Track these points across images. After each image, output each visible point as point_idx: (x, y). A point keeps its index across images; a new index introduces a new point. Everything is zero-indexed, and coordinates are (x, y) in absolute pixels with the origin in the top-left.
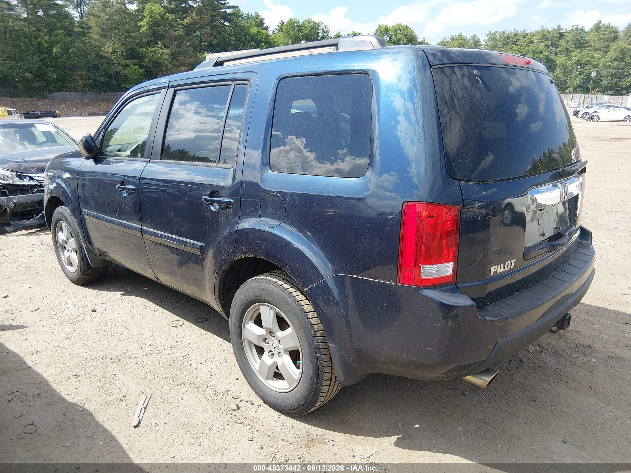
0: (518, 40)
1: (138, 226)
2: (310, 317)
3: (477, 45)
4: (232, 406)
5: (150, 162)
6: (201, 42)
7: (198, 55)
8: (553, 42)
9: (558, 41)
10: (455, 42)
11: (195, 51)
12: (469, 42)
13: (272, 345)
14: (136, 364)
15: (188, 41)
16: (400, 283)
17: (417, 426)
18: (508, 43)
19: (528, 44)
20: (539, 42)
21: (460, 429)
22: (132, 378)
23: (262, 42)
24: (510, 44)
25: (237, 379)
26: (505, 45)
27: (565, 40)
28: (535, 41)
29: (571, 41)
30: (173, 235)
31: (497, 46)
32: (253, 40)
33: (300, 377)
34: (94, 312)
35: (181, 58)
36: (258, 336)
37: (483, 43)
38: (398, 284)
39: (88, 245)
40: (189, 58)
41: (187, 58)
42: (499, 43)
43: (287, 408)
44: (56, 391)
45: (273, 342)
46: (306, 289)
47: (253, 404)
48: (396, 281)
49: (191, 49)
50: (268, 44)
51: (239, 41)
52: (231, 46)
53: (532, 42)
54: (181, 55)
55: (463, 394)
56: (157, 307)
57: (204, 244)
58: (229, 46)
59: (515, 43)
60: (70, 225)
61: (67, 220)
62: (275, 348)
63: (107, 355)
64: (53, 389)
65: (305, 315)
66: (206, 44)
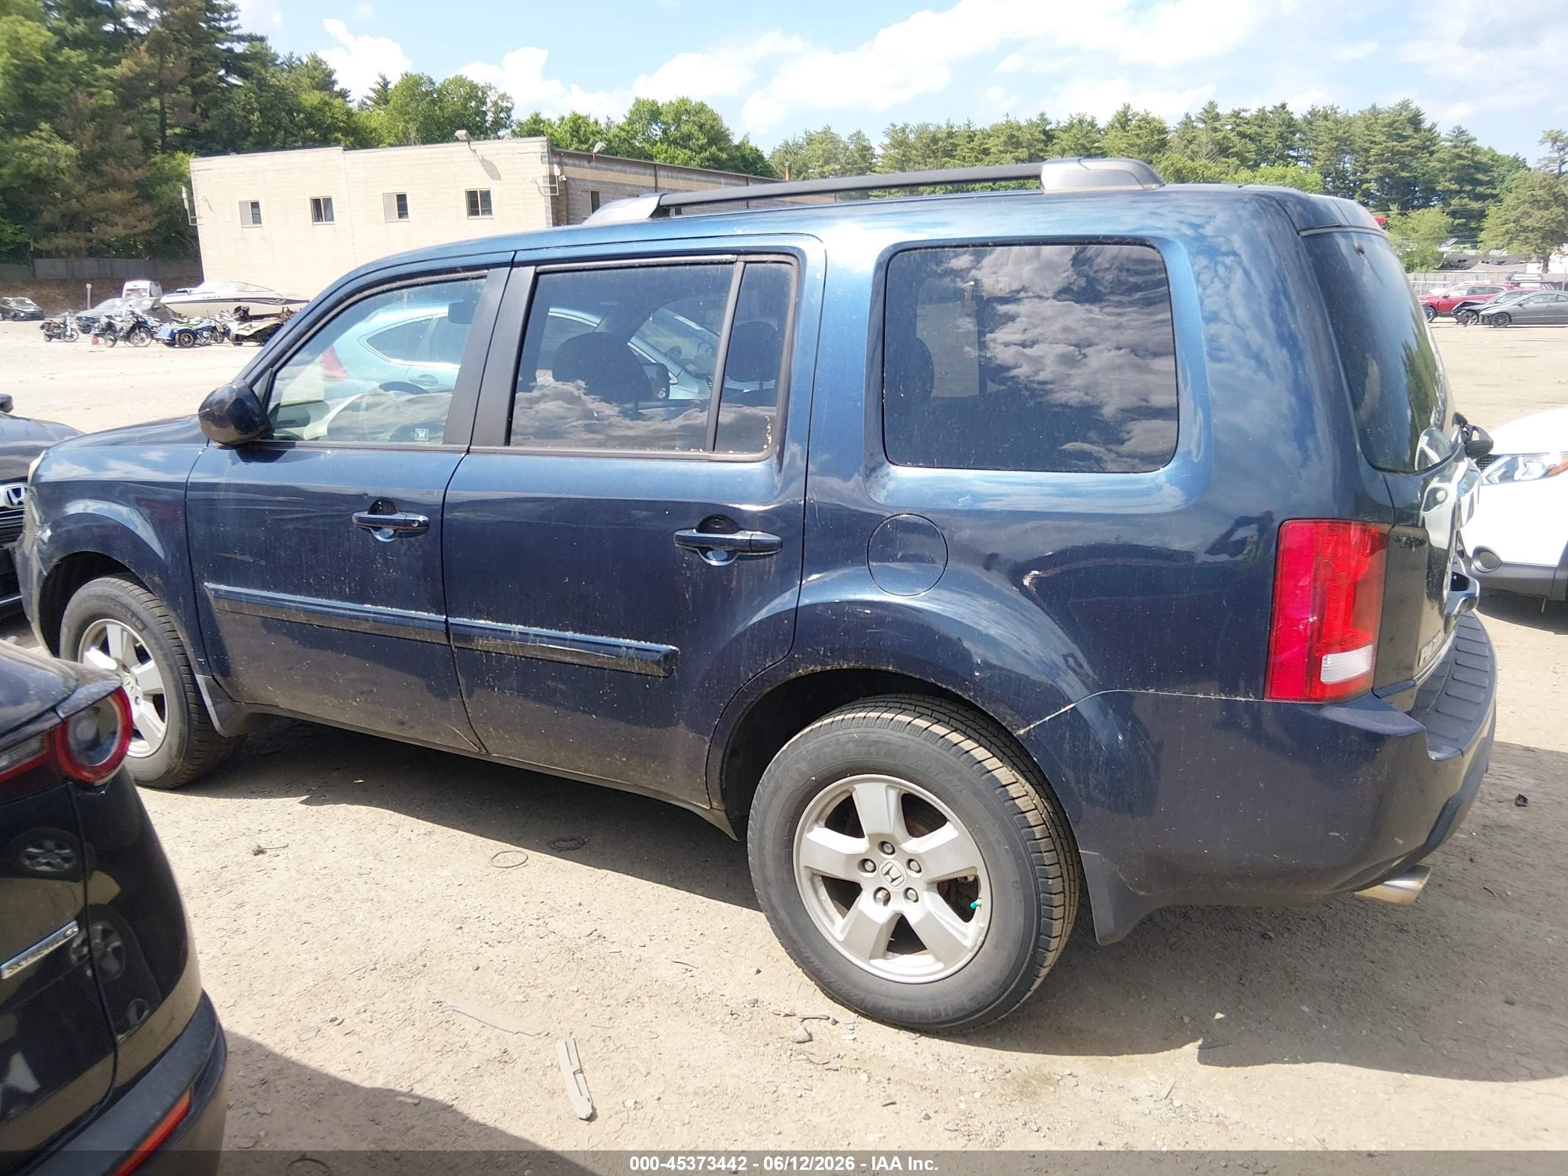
0: (955, 146)
1: (433, 616)
2: (1015, 796)
3: (865, 156)
4: (797, 1033)
5: (468, 452)
6: (164, 126)
7: (157, 158)
8: (1032, 151)
9: (1042, 150)
10: (817, 146)
11: (148, 146)
12: (847, 149)
13: (887, 873)
14: (478, 969)
15: (127, 123)
16: (1271, 698)
17: (1219, 1016)
18: (933, 152)
19: (980, 156)
20: (1001, 152)
21: (1305, 1008)
22: (491, 1003)
23: (338, 129)
24: (939, 154)
25: (758, 972)
26: (929, 157)
27: (1057, 147)
28: (993, 150)
29: (1071, 149)
30: (568, 630)
31: (909, 160)
32: (311, 125)
33: (982, 938)
34: (261, 856)
35: (109, 168)
36: (849, 856)
37: (879, 151)
38: (1266, 700)
39: (218, 678)
40: (132, 169)
41: (126, 167)
42: (914, 152)
43: (943, 1017)
44: (305, 1067)
45: (889, 866)
46: (1022, 732)
47: (836, 1022)
48: (1260, 695)
49: (138, 144)
50: (353, 135)
51: (273, 125)
52: (250, 138)
53: (986, 152)
54: (111, 160)
55: (1264, 936)
56: (429, 826)
57: (674, 648)
58: (245, 138)
59: (949, 154)
60: (145, 627)
61: (134, 614)
62: (893, 880)
63: (382, 959)
64: (293, 1063)
65: (1001, 793)
66: (178, 130)
